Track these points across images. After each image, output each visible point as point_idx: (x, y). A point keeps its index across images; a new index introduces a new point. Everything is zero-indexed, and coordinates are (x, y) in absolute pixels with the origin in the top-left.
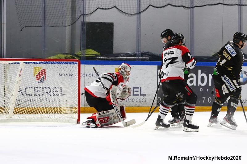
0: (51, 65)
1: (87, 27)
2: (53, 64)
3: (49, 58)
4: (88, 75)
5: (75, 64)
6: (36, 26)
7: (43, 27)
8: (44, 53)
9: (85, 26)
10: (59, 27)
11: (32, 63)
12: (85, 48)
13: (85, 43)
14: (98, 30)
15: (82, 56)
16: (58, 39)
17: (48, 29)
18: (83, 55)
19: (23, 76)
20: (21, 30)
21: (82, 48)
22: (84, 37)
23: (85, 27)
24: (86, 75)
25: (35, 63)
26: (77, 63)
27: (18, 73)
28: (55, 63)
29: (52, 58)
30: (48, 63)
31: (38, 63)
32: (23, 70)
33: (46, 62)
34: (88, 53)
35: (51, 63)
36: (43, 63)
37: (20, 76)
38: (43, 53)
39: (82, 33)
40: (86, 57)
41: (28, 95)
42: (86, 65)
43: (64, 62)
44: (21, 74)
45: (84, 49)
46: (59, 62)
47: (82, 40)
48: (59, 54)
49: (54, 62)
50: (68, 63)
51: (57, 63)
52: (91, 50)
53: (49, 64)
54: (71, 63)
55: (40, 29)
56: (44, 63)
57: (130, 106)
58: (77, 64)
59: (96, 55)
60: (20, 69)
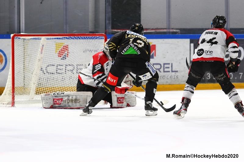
0: (75, 40)
2: (77, 39)
5: (101, 38)
8: (66, 27)
12: (111, 21)
13: (111, 16)
14: (125, 1)
16: (81, 12)
19: (45, 53)
20: (41, 3)
22: (110, 9)
26: (104, 37)
27: (40, 50)
28: (80, 39)
30: (72, 38)
31: (61, 39)
32: (44, 47)
33: (70, 37)
35: (76, 38)
36: (66, 38)
37: (41, 53)
38: (65, 27)
39: (107, 4)
41: (51, 73)
43: (89, 37)
44: (43, 51)
46: (84, 38)
47: (107, 12)
49: (78, 37)
50: (93, 38)
51: (82, 38)
53: (74, 39)
54: (97, 38)
56: (68, 39)
57: (161, 84)
58: (103, 38)
60: (41, 45)
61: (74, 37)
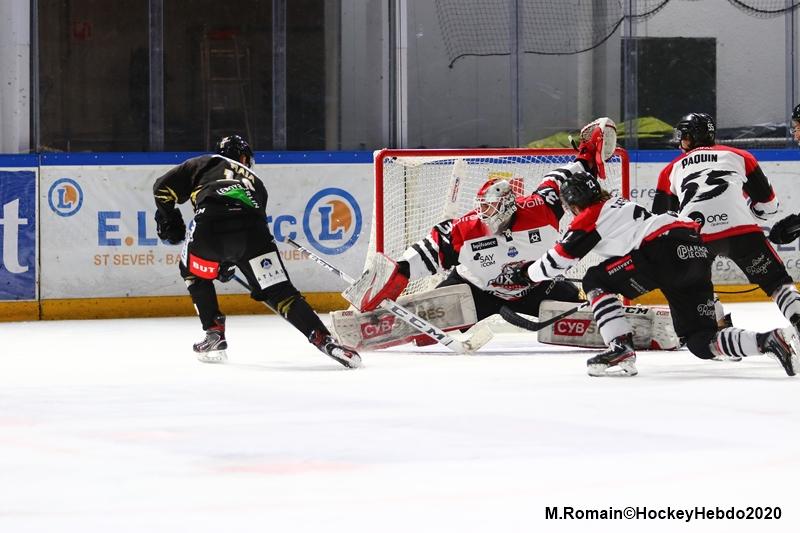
0: (542, 166)
1: (642, 53)
2: (548, 162)
3: (531, 146)
4: (646, 193)
6: (494, 52)
7: (514, 57)
8: (517, 131)
9: (634, 50)
10: (559, 54)
11: (487, 160)
12: (637, 113)
13: (636, 100)
14: (674, 62)
15: (628, 136)
16: (557, 89)
17: (528, 61)
18: (631, 133)
19: (462, 200)
20: (451, 67)
21: (626, 115)
22: (633, 81)
23: (634, 53)
24: (640, 193)
25: (496, 161)
26: (620, 158)
27: (449, 192)
29: (539, 145)
30: (533, 160)
31: (500, 162)
32: (461, 182)
33: (529, 158)
34: (643, 129)
35: (544, 160)
36: (519, 160)
37: (454, 199)
38: (514, 131)
39: (626, 69)
40: (640, 139)
42: (639, 164)
44: (458, 195)
45: (634, 118)
47: (626, 90)
48: (557, 132)
49: (550, 158)
52: (652, 119)
53: (537, 162)
55: (506, 62)
56: (523, 162)
58: (619, 160)
59: (669, 135)
60: (453, 179)
61: (539, 158)
